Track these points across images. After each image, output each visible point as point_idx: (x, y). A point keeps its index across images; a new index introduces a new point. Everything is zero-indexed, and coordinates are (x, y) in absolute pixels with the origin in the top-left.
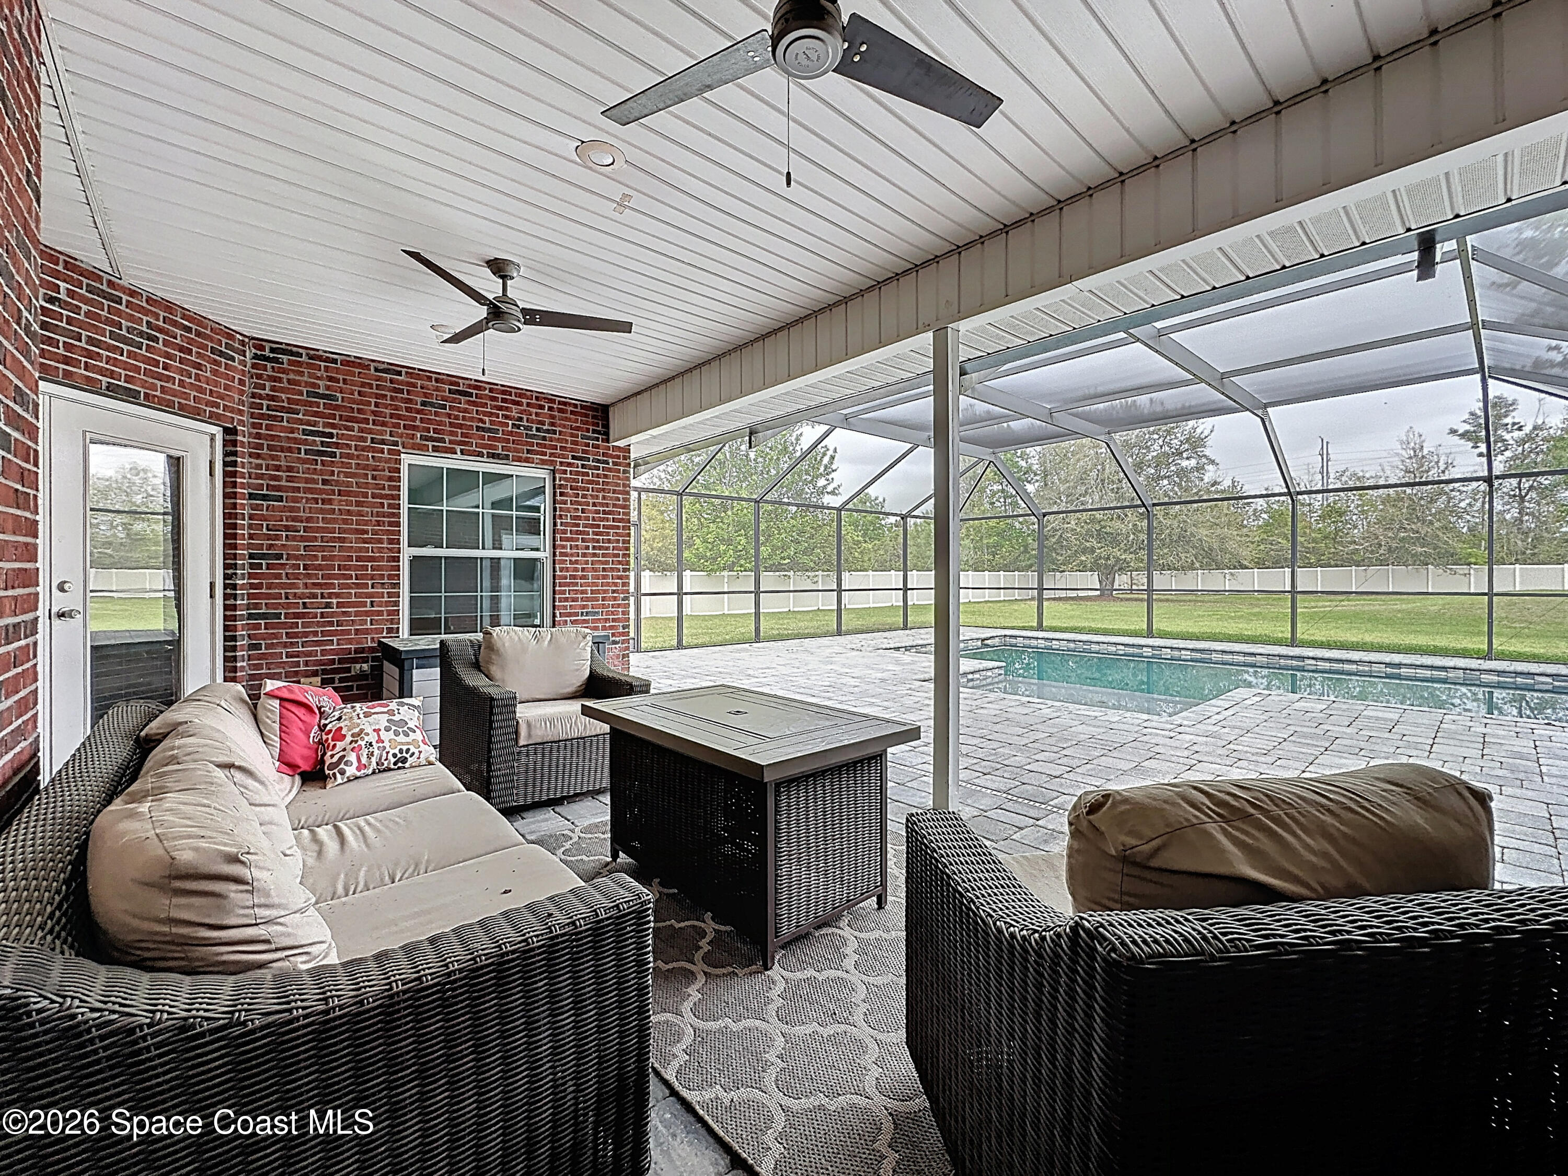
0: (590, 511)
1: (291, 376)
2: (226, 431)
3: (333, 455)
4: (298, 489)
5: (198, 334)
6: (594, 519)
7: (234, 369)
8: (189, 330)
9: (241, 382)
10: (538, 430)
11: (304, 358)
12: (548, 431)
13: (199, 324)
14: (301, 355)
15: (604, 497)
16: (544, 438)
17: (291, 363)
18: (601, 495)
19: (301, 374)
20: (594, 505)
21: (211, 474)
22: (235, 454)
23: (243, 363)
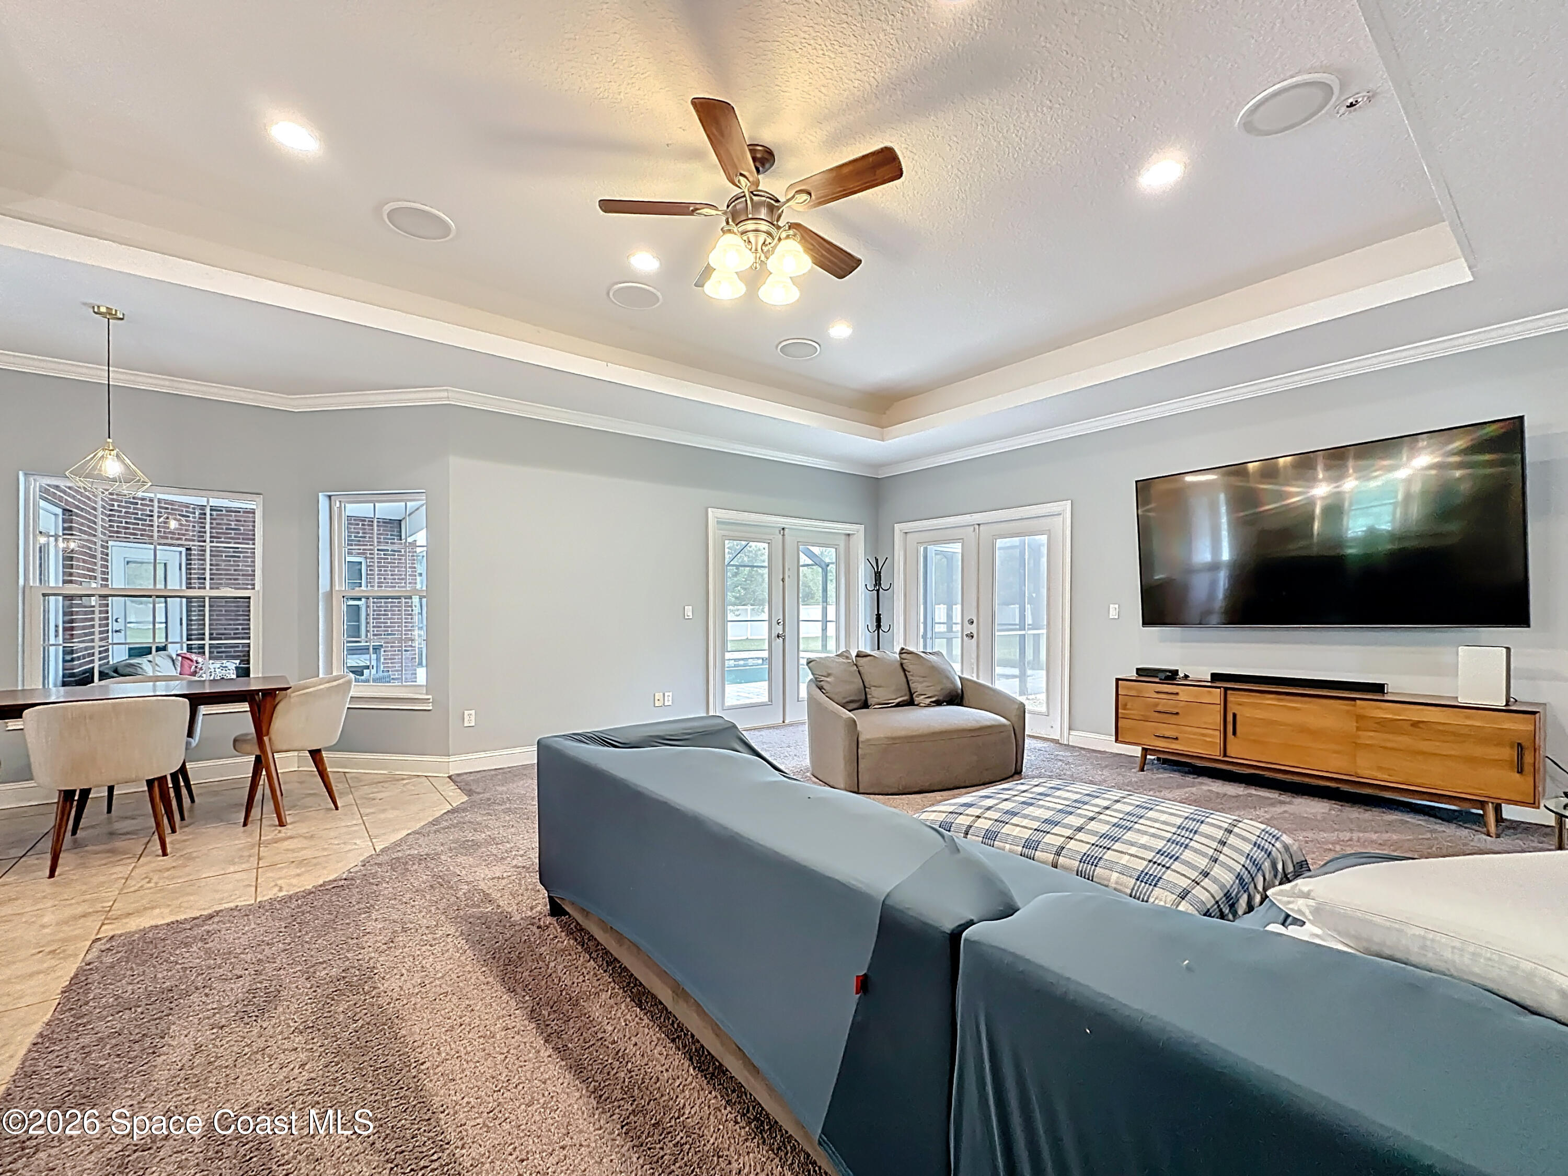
0: (389, 579)
1: (218, 521)
2: (187, 549)
3: (239, 557)
4: (221, 574)
5: (172, 509)
6: (392, 583)
7: (190, 521)
8: (167, 508)
9: (194, 527)
10: (355, 537)
11: (224, 512)
12: (361, 537)
13: (172, 505)
14: (222, 511)
15: (398, 571)
16: (359, 541)
17: (217, 515)
18: (396, 569)
19: (223, 519)
20: (392, 575)
21: (180, 569)
22: (191, 560)
23: (194, 518)
